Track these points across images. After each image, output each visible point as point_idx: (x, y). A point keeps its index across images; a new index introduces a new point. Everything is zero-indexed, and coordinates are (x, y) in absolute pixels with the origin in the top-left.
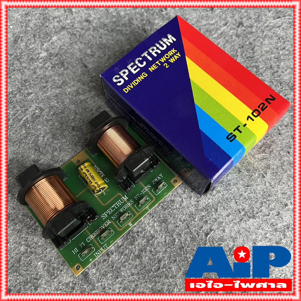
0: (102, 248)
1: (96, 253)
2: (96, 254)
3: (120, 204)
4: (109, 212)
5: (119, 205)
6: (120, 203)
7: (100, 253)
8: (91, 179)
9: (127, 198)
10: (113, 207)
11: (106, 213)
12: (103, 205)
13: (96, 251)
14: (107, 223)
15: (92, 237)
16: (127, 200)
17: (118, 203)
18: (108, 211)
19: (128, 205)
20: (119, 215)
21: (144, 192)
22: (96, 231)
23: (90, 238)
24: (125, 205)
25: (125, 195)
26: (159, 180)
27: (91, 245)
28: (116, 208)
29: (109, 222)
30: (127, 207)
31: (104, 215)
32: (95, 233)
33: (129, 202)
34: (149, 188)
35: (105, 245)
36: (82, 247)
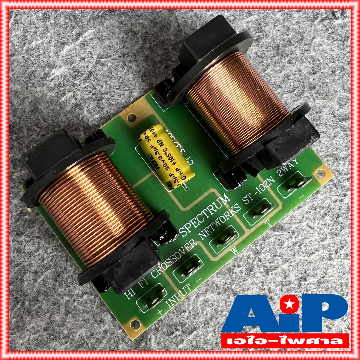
0: (180, 291)
1: (170, 300)
2: (168, 302)
3: (216, 211)
5: (212, 211)
6: (215, 208)
7: (176, 300)
8: (167, 161)
9: (229, 200)
10: (201, 214)
11: (188, 226)
12: (182, 208)
13: (169, 297)
14: (190, 245)
15: (162, 269)
16: (228, 203)
17: (210, 208)
18: (192, 223)
19: (230, 214)
20: (212, 230)
21: (261, 191)
22: (168, 259)
23: (158, 271)
24: (224, 214)
25: (225, 194)
26: (290, 168)
27: (160, 284)
28: (208, 217)
29: (193, 243)
30: (228, 217)
31: (184, 229)
32: (167, 261)
33: (232, 208)
34: (270, 184)
35: (186, 287)
36: (143, 288)
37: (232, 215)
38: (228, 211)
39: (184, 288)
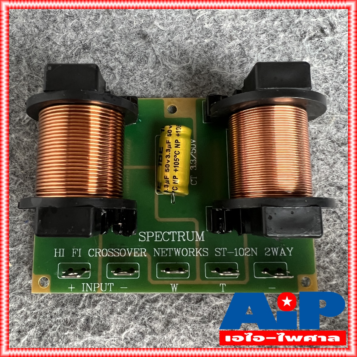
0: (101, 284)
1: (87, 284)
2: (85, 285)
3: (184, 240)
4: (156, 236)
5: (181, 238)
6: (185, 237)
7: (93, 289)
8: (171, 163)
9: (203, 240)
10: (169, 233)
11: (150, 234)
12: (157, 216)
13: (89, 281)
14: (139, 252)
15: (101, 254)
16: (201, 242)
17: (181, 234)
18: (156, 234)
19: (195, 253)
20: (168, 254)
21: (238, 254)
22: (113, 249)
23: (96, 252)
24: (189, 249)
25: (203, 232)
26: (281, 255)
27: (90, 264)
28: (173, 240)
29: (144, 253)
30: (191, 253)
31: (145, 234)
32: (110, 250)
33: (201, 249)
34: (251, 254)
35: (109, 285)
36: (73, 256)
37: (196, 255)
38: (195, 250)
39: (107, 284)
